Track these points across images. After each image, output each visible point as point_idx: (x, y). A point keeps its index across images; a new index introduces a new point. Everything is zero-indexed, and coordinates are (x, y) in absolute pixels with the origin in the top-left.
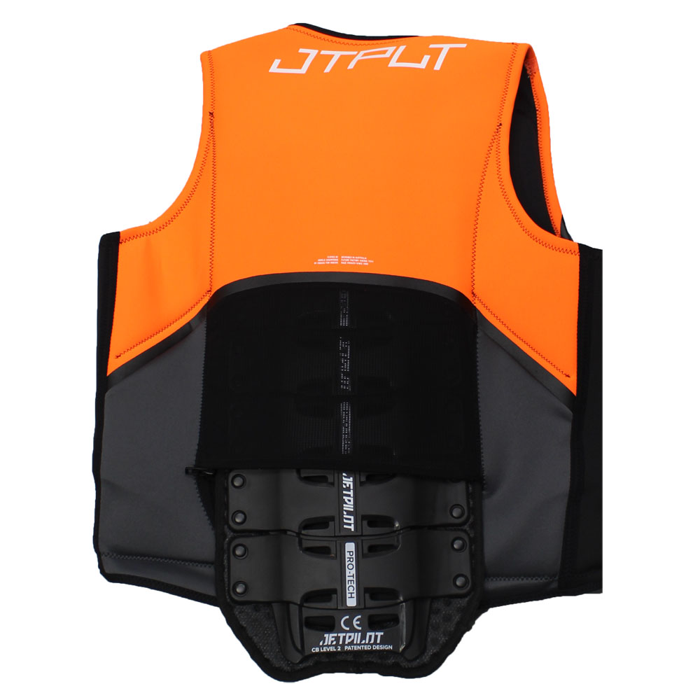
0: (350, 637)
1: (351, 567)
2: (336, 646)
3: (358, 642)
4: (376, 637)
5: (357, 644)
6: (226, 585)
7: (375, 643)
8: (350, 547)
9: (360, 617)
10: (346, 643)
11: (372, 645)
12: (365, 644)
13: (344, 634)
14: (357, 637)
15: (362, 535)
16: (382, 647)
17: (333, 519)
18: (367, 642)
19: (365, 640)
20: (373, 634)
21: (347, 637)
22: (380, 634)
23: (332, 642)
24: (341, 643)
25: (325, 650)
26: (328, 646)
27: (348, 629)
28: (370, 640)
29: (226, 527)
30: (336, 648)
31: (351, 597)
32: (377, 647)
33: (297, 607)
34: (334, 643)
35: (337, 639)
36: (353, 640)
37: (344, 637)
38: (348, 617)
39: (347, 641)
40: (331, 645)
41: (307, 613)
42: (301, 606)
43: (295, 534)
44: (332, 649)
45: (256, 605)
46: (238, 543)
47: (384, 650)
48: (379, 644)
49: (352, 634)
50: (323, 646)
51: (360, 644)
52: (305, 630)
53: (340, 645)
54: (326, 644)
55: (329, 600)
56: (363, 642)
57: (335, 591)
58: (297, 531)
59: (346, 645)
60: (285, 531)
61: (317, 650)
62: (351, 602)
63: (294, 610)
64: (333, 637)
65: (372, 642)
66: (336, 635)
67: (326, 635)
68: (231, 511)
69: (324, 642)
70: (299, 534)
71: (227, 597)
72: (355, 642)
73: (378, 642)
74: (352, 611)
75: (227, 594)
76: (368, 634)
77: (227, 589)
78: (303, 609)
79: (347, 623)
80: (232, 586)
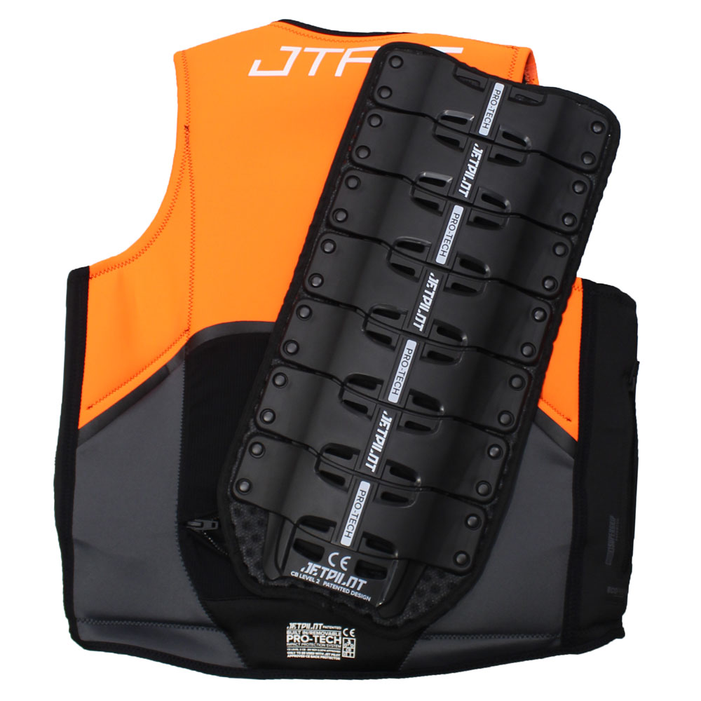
0: (333, 574)
1: (358, 506)
2: (316, 578)
3: (339, 583)
4: (358, 583)
5: (336, 584)
6: (232, 478)
7: (355, 589)
8: (365, 486)
9: (349, 558)
10: (327, 578)
11: (351, 589)
12: (344, 586)
13: (328, 570)
14: (339, 577)
15: (380, 479)
16: (360, 596)
17: (357, 452)
18: (347, 585)
19: (347, 582)
20: (356, 579)
21: (330, 574)
22: (363, 582)
23: (314, 572)
24: (322, 576)
25: (303, 578)
26: (308, 574)
27: (333, 565)
28: (351, 584)
29: (252, 420)
30: (315, 580)
31: (348, 536)
32: (355, 594)
33: (293, 525)
34: (315, 574)
35: (320, 571)
36: (334, 579)
37: (327, 573)
38: (337, 554)
39: (329, 577)
40: (311, 575)
41: (299, 535)
42: (296, 526)
43: (316, 454)
44: (311, 579)
45: (253, 508)
46: (257, 441)
47: (361, 600)
48: (359, 592)
49: (336, 572)
50: (303, 573)
51: (340, 585)
52: (292, 550)
53: (320, 579)
54: (307, 572)
55: (325, 530)
56: (344, 584)
57: (334, 524)
58: (319, 452)
59: (326, 580)
60: (307, 447)
61: (296, 575)
62: (346, 541)
63: (288, 527)
64: (316, 568)
65: (353, 587)
66: (319, 567)
67: (310, 564)
68: (263, 407)
69: (306, 570)
70: (319, 455)
71: (229, 490)
72: (335, 581)
73: (359, 589)
74: (344, 550)
75: (229, 486)
76: (352, 578)
77: (231, 481)
78: (298, 530)
79: (334, 559)
80: (237, 480)
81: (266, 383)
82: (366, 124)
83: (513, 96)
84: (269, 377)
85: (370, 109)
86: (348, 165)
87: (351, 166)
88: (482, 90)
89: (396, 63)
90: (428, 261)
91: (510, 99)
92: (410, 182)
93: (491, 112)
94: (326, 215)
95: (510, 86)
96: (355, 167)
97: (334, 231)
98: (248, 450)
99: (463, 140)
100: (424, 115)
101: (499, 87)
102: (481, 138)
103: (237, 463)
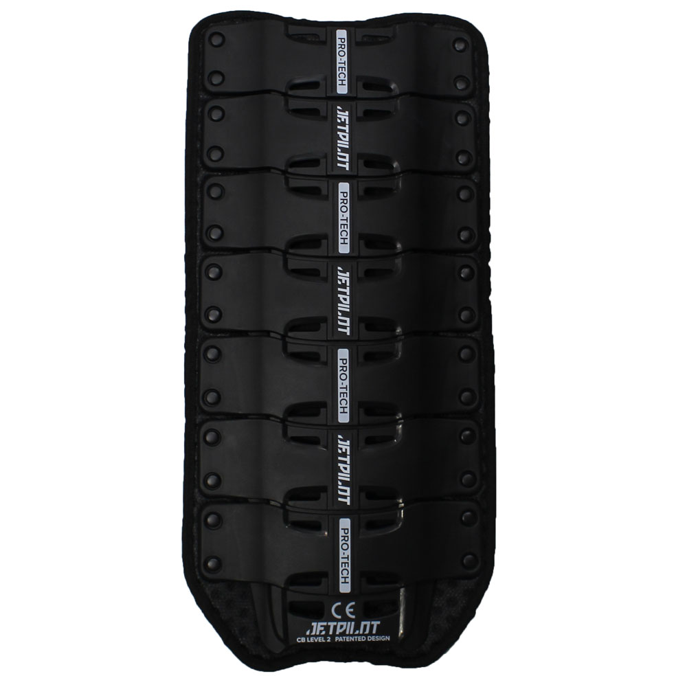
0: (342, 627)
2: (325, 637)
3: (351, 633)
4: (372, 626)
5: (349, 635)
6: (196, 559)
7: (371, 634)
9: (353, 603)
10: (337, 633)
11: (366, 635)
12: (359, 635)
13: (335, 623)
14: (349, 627)
16: (378, 638)
18: (361, 632)
19: (359, 630)
20: (368, 623)
21: (338, 627)
22: (376, 623)
23: (321, 631)
24: (331, 633)
25: (312, 641)
26: (316, 636)
27: (339, 617)
28: (365, 630)
29: (196, 490)
30: (326, 639)
32: (373, 639)
33: (280, 590)
34: (323, 633)
35: (327, 628)
36: (345, 630)
37: (335, 627)
38: (339, 604)
39: (339, 631)
40: (320, 636)
41: (291, 597)
42: (284, 590)
44: (321, 640)
45: (231, 584)
47: (381, 642)
48: (375, 635)
49: (344, 624)
50: (310, 636)
51: (352, 635)
52: (290, 616)
53: (330, 636)
54: (313, 633)
56: (357, 632)
59: (338, 636)
61: (303, 640)
62: (345, 588)
63: (276, 594)
64: (321, 626)
65: (367, 632)
66: (325, 624)
67: (314, 624)
69: (311, 632)
71: (197, 573)
72: (347, 633)
73: (374, 632)
74: (345, 598)
75: (196, 570)
76: (363, 623)
77: (196, 563)
78: (288, 593)
79: (338, 610)
80: (202, 561)
81: (198, 443)
82: (207, 121)
83: (359, 39)
84: (198, 438)
85: (206, 102)
86: (203, 173)
87: (207, 173)
88: (324, 43)
89: (216, 41)
90: (329, 255)
91: (358, 44)
92: (280, 173)
93: (343, 65)
94: (198, 238)
95: (352, 29)
96: (212, 173)
97: (213, 253)
98: (203, 523)
99: (321, 106)
100: (268, 92)
101: (342, 34)
102: (342, 98)
103: (196, 542)
